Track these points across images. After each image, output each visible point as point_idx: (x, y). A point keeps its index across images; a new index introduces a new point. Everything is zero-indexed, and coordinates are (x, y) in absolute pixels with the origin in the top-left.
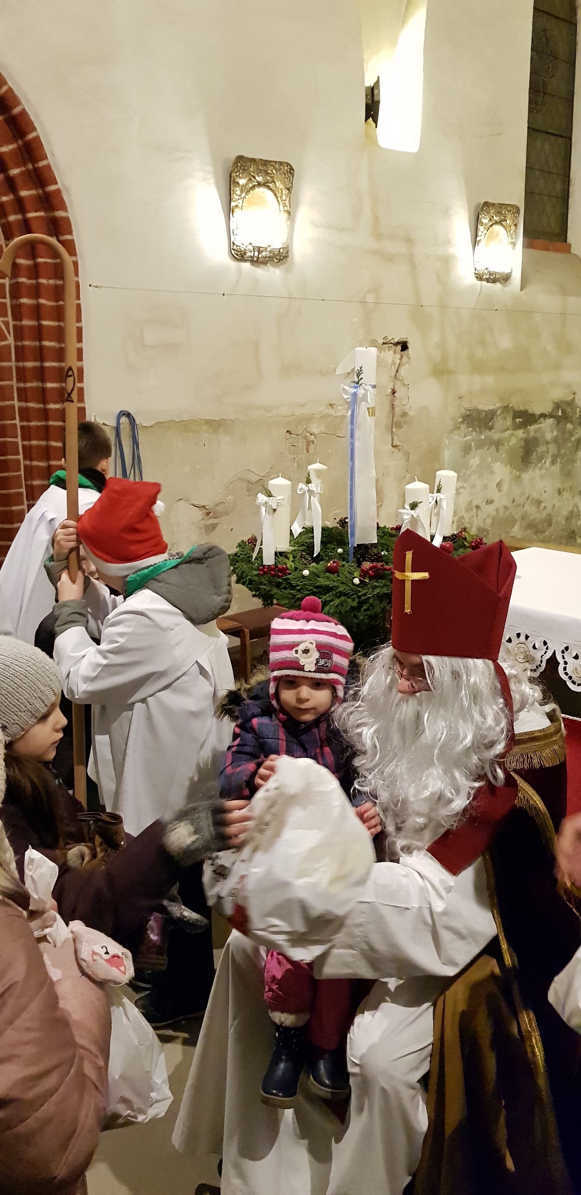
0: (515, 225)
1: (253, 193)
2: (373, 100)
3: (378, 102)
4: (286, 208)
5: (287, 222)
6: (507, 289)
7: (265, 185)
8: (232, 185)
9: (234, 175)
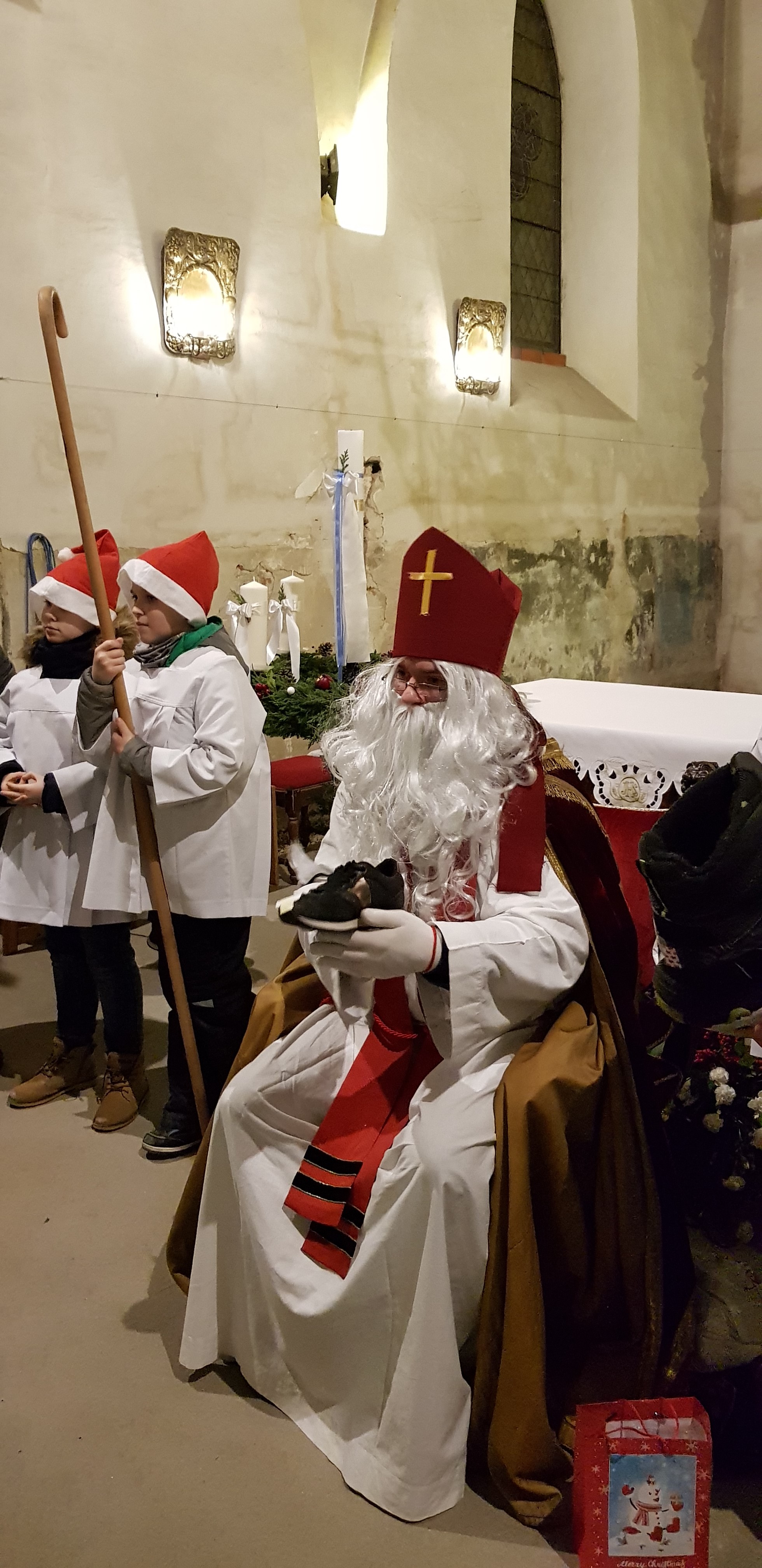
0: (502, 327)
1: (190, 274)
2: (329, 172)
3: (336, 174)
4: (230, 294)
5: (232, 310)
6: (494, 402)
7: (204, 264)
8: (165, 264)
9: (168, 251)
